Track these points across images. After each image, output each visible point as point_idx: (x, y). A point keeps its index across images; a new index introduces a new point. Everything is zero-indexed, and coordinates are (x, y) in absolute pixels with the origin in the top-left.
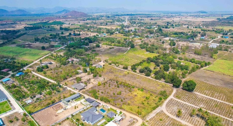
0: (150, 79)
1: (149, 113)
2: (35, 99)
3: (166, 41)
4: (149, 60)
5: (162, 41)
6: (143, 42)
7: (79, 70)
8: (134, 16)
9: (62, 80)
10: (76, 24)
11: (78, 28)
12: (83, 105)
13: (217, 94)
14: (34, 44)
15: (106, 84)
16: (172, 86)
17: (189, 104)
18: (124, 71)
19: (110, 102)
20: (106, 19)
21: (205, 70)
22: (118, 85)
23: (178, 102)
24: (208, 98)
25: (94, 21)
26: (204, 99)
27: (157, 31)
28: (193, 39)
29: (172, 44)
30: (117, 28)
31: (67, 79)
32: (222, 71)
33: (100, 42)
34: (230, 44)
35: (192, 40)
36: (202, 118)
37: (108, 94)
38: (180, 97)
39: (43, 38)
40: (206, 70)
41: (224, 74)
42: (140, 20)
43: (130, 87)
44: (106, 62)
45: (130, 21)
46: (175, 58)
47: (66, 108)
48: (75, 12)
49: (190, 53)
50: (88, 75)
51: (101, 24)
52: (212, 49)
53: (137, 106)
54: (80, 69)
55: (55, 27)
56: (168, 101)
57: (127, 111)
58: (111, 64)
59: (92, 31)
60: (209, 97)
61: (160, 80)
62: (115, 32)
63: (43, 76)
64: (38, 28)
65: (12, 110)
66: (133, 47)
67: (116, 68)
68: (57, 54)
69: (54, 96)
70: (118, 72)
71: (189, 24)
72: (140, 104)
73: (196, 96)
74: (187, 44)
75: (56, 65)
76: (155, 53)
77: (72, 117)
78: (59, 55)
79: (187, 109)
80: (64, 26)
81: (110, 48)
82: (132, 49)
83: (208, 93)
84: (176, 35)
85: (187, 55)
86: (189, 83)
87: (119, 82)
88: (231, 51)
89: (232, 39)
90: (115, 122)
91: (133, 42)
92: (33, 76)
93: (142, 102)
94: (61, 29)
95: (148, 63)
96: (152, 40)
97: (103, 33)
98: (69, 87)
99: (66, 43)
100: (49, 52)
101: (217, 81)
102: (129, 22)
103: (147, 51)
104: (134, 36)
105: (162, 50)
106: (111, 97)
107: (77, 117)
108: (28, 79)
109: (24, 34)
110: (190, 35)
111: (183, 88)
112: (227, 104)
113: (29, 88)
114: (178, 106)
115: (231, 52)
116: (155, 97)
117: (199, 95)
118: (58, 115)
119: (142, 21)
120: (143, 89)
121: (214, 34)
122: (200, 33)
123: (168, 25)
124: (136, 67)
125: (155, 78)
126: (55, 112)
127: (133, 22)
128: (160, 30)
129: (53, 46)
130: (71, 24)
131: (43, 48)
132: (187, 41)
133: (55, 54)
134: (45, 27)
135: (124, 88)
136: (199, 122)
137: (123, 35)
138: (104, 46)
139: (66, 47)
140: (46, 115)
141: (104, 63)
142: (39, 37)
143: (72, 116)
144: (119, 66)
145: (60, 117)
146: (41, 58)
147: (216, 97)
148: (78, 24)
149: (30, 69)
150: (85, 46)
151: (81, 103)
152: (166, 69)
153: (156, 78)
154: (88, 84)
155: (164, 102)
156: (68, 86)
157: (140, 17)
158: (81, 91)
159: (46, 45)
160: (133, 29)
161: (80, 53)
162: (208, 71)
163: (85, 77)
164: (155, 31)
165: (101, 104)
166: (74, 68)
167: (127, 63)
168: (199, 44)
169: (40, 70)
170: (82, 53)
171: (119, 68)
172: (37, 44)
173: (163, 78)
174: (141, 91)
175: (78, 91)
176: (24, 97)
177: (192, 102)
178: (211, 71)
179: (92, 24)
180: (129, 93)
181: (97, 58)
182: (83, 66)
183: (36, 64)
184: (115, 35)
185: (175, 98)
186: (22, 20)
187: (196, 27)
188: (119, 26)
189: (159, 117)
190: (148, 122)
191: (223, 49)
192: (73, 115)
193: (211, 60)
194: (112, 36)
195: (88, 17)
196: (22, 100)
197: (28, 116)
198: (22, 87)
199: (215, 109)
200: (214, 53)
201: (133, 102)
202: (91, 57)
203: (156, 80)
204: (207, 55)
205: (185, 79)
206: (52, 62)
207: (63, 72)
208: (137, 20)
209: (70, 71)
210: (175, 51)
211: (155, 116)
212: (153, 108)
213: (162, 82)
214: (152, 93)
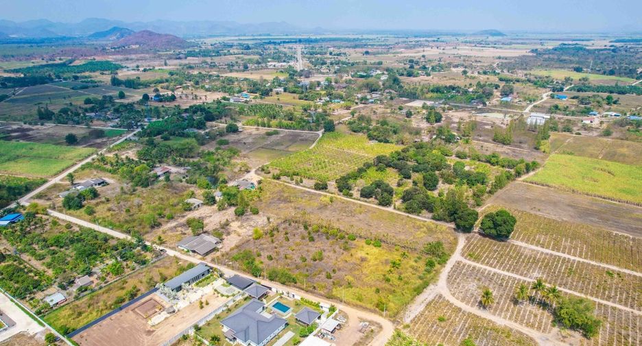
0: (392, 213)
1: (407, 304)
2: (74, 290)
3: (416, 109)
4: (381, 163)
5: (404, 111)
6: (356, 115)
7: (190, 198)
8: (317, 46)
9: (146, 230)
10: (157, 68)
11: (167, 81)
12: (222, 295)
13: (566, 241)
14: (38, 129)
15: (275, 232)
16: (454, 229)
17: (506, 273)
18: (320, 195)
19: (296, 283)
20: (242, 53)
21: (527, 182)
22: (309, 233)
23: (477, 269)
24: (547, 254)
25: (209, 60)
26: (538, 257)
27: (387, 84)
28: (484, 104)
29: (433, 118)
30: (277, 78)
31: (159, 225)
32: (569, 183)
33: (236, 116)
34: (573, 114)
35: (480, 106)
36: (543, 305)
37: (289, 261)
38: (478, 255)
39: (64, 111)
40: (530, 182)
41: (573, 191)
42: (335, 55)
43: (342, 238)
44: (263, 173)
45: (309, 58)
46: (446, 155)
47: (175, 308)
48: (150, 33)
49: (482, 141)
50: (219, 210)
51: (230, 67)
52: (533, 128)
53: (374, 289)
54: (193, 195)
55: (96, 77)
56: (450, 269)
57: (348, 304)
58: (278, 178)
59: (207, 86)
60: (550, 252)
61: (418, 215)
62: (275, 90)
63: (85, 220)
64: (43, 81)
65: (6, 330)
66: (330, 128)
67: (295, 188)
68: (116, 155)
69: (132, 278)
70: (302, 198)
71: (467, 64)
72: (378, 283)
73: (518, 252)
74: (470, 117)
75: (122, 189)
76: (391, 143)
77: (198, 333)
78: (123, 157)
79: (501, 285)
80: (122, 75)
81: (269, 134)
82: (330, 134)
83: (544, 241)
84: (439, 95)
85: (475, 145)
86: (499, 218)
87: (310, 225)
88: (580, 132)
89: (575, 102)
90: (323, 336)
91: (329, 115)
92: (55, 223)
93: (384, 275)
94: (116, 82)
95: (380, 169)
96: (377, 109)
97: (240, 92)
98: (173, 248)
99: (139, 124)
100: (90, 150)
101: (560, 209)
102: (306, 62)
103: (371, 140)
104: (328, 99)
105: (411, 133)
106: (297, 268)
107: (213, 333)
108: (38, 231)
110: (472, 92)
111: (481, 231)
112: (595, 266)
113: (48, 259)
114: (479, 280)
115: (580, 134)
116: (416, 261)
117: (525, 248)
118: (153, 331)
119: (343, 59)
120: (381, 240)
121: (531, 90)
122: (497, 87)
123: (412, 67)
124: (351, 182)
125: (406, 209)
126: (144, 322)
127: (317, 61)
128: (396, 80)
129: (100, 134)
130: (141, 69)
131: (72, 140)
132: (470, 108)
133: (111, 155)
134: (65, 79)
135: (326, 241)
136: (536, 316)
137: (297, 96)
138: (249, 129)
139: (140, 135)
140: (117, 332)
141: (258, 174)
142: (50, 108)
143: (198, 329)
144: (302, 182)
145: (161, 334)
146: (68, 168)
147: (567, 251)
148: (163, 68)
149: (40, 202)
150: (196, 131)
151: (216, 290)
152: (431, 184)
153: (409, 210)
154: (224, 236)
155: (440, 272)
156: (167, 247)
157: (334, 47)
158: (209, 257)
159: (79, 131)
160: (322, 79)
161: (187, 150)
162: (534, 185)
163: (211, 216)
164: (383, 85)
165: (274, 290)
166: (176, 193)
167: (322, 173)
168: (501, 116)
169: (73, 203)
170: (191, 150)
171: (304, 189)
172: (49, 127)
173: (427, 209)
174: (375, 246)
175: (201, 259)
176: (37, 286)
177: (510, 267)
178: (543, 185)
179: (204, 68)
180: (345, 253)
181: (237, 161)
182: (201, 187)
183: (55, 186)
184: (276, 97)
185: (465, 258)
187: (485, 73)
188: (282, 72)
189: (436, 311)
190: (409, 329)
191: (560, 126)
192: (200, 325)
193: (536, 157)
194: (268, 100)
195: (189, 50)
196: (32, 296)
197: (62, 341)
198: (25, 257)
199: (570, 280)
200: (542, 139)
201: (358, 279)
202: (218, 160)
203: (410, 215)
204: (525, 142)
205: (483, 208)
206: (107, 180)
207: (145, 207)
208: (328, 55)
209: (166, 203)
210: (444, 137)
211: (424, 312)
212: (415, 291)
213: (425, 218)
214: (407, 249)
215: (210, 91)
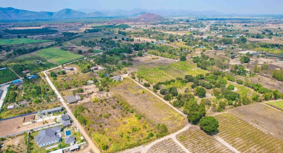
0: (166, 104)
3: (241, 55)
5: (233, 55)
7: (91, 80)
15: (104, 101)
19: (85, 125)
21: (268, 104)
22: (116, 105)
23: (176, 146)
25: (165, 26)
26: (223, 151)
30: (185, 35)
31: (70, 88)
33: (148, 50)
37: (94, 114)
38: (186, 138)
40: (270, 105)
42: (227, 26)
43: (128, 110)
44: (131, 75)
45: (211, 27)
46: (231, 81)
47: (36, 121)
49: (265, 76)
50: (96, 87)
51: (171, 29)
56: (161, 141)
58: (134, 78)
59: (151, 36)
60: (234, 150)
61: (178, 109)
62: (179, 40)
63: (51, 81)
64: (97, 31)
66: (183, 59)
67: (136, 84)
70: (133, 89)
72: (116, 136)
73: (213, 144)
74: (271, 62)
81: (153, 59)
83: (238, 143)
84: (264, 49)
92: (43, 81)
93: (123, 133)
96: (219, 53)
97: (162, 40)
98: (64, 98)
101: (275, 127)
102: (209, 28)
103: (198, 67)
104: (198, 46)
106: (95, 118)
109: (79, 37)
116: (147, 131)
117: (220, 143)
118: (20, 127)
119: (229, 28)
120: (142, 116)
123: (264, 33)
124: (161, 85)
126: (22, 123)
127: (214, 28)
128: (244, 40)
129: (93, 51)
130: (136, 28)
131: (80, 52)
135: (120, 110)
137: (185, 43)
140: (11, 124)
141: (128, 75)
143: (32, 131)
144: (142, 81)
145: (21, 129)
151: (56, 118)
152: (200, 94)
153: (175, 105)
154: (84, 98)
155: (154, 141)
158: (70, 105)
160: (206, 37)
163: (91, 89)
165: (75, 125)
169: (54, 75)
171: (140, 85)
174: (137, 118)
175: (67, 105)
178: (278, 109)
179: (159, 29)
180: (120, 118)
182: (100, 77)
184: (176, 43)
185: (176, 138)
186: (91, 23)
188: (191, 32)
194: (172, 44)
195: (163, 21)
203: (173, 108)
205: (220, 114)
206: (75, 68)
208: (224, 26)
209: (82, 80)
213: (180, 111)
215: (151, 38)
